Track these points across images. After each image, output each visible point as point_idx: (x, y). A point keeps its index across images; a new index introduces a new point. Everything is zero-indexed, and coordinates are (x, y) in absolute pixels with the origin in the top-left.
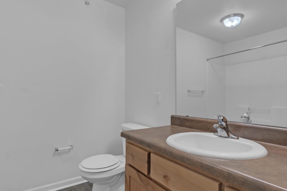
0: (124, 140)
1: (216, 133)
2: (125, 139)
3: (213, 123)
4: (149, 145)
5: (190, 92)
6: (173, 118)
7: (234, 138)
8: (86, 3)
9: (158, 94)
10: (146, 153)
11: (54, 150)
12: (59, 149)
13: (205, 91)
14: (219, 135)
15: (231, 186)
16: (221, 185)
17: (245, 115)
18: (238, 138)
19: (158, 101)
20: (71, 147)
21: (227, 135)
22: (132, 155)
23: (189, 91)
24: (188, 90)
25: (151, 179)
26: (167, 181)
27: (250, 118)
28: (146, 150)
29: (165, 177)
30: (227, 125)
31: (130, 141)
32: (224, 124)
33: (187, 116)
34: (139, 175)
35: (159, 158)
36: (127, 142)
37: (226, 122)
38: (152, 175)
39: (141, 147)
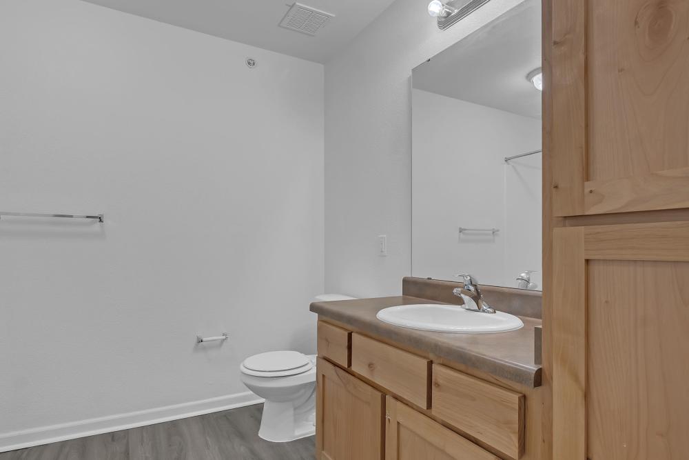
0: (315, 316)
1: (463, 306)
2: (317, 314)
3: (452, 288)
4: (351, 320)
5: (466, 231)
6: (406, 282)
7: (488, 312)
8: (249, 63)
9: (382, 238)
10: (346, 334)
11: (195, 340)
12: (204, 339)
13: (498, 231)
14: (467, 307)
15: (441, 362)
16: (430, 363)
17: (523, 275)
18: (495, 312)
19: (382, 252)
20: (224, 337)
21: (476, 308)
22: (327, 340)
23: (461, 230)
24: (460, 228)
25: (353, 374)
26: (372, 370)
27: (531, 281)
28: (346, 330)
29: (370, 365)
30: (476, 289)
31: (324, 318)
32: (472, 288)
33: (429, 279)
34: (336, 371)
35: (363, 338)
36: (320, 320)
37: (475, 286)
38: (354, 368)
39: (341, 326)
